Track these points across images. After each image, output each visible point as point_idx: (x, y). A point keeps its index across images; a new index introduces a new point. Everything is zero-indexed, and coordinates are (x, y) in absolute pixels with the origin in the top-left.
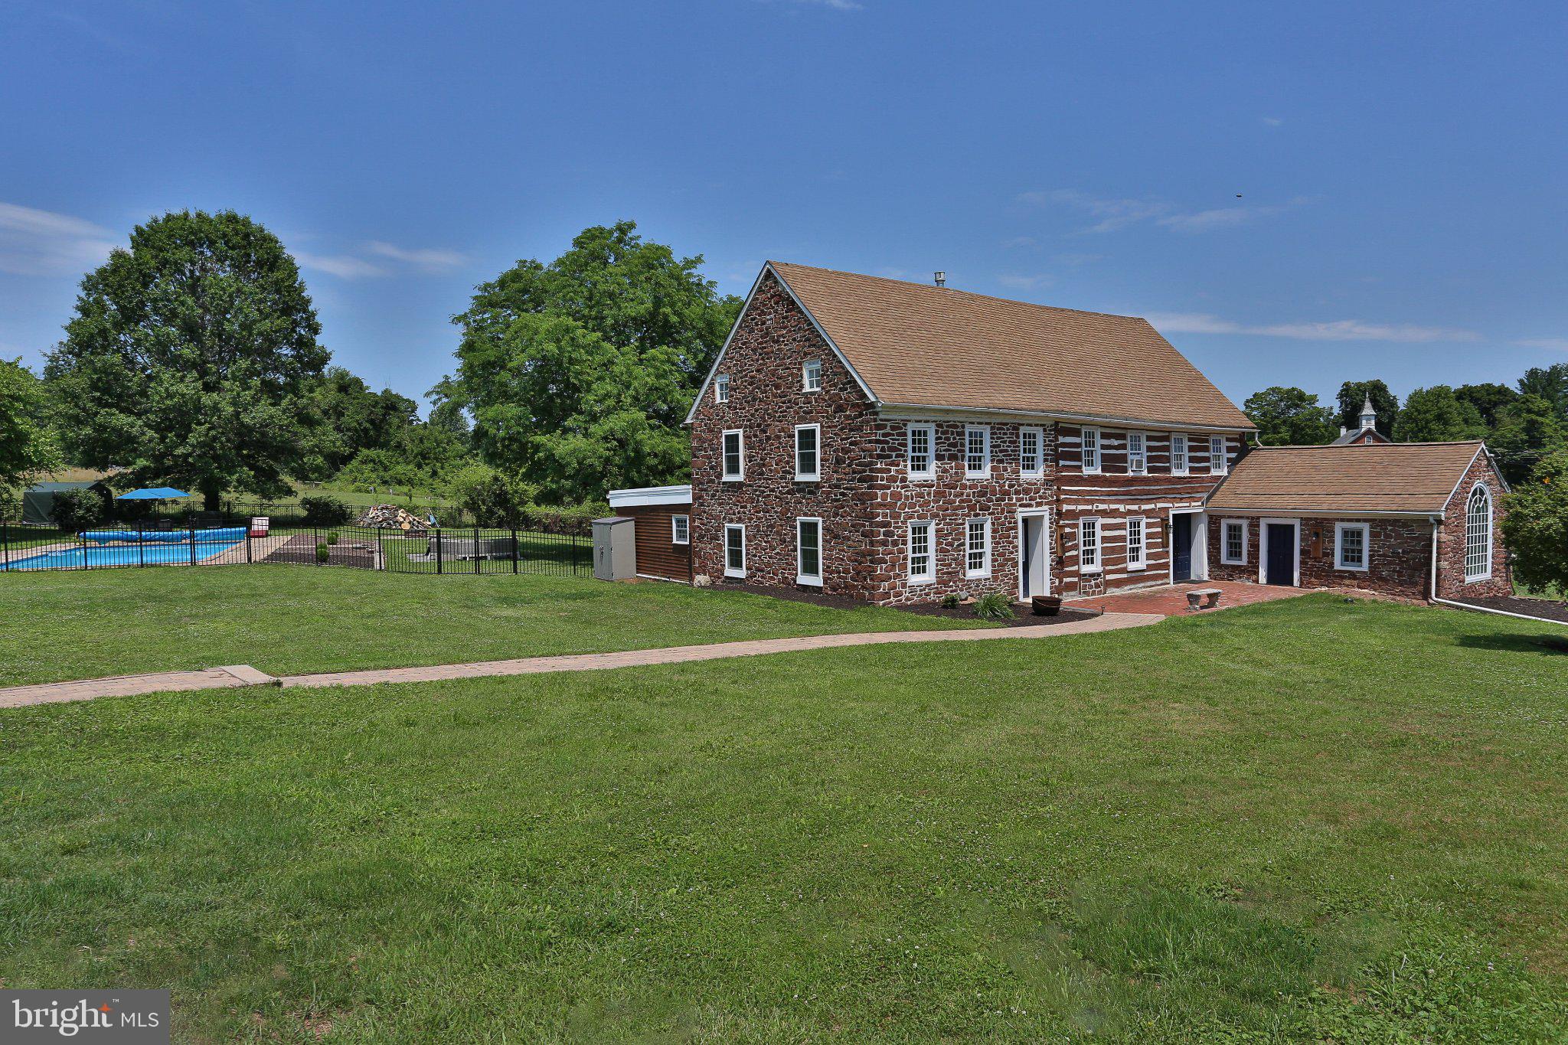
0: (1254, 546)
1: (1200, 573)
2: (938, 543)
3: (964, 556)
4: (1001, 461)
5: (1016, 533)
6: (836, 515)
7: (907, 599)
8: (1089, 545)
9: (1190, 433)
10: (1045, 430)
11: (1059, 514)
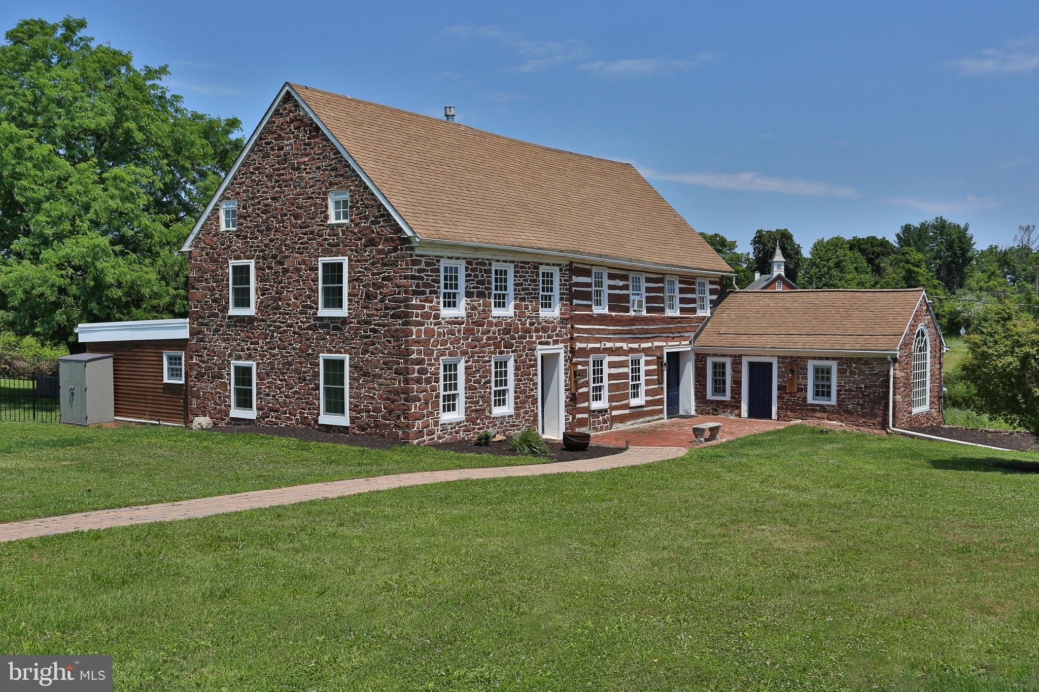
0: (737, 383)
1: (687, 408)
2: (467, 381)
3: (490, 393)
4: (523, 299)
5: (536, 370)
6: (365, 352)
7: (439, 437)
8: (598, 383)
9: (680, 276)
10: (561, 270)
11: (573, 351)
